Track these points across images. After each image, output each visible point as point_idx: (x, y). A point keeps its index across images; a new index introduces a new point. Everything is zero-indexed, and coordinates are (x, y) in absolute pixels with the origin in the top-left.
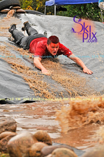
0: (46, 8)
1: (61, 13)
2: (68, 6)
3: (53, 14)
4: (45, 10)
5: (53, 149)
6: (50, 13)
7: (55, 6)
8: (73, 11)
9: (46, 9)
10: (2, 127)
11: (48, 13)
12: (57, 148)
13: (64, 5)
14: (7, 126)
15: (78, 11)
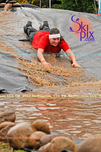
1: (55, 6)
3: (48, 7)
6: (45, 6)
8: (67, 4)
9: (41, 3)
10: (2, 117)
11: (43, 7)
12: (55, 136)
14: (7, 117)
15: (73, 3)
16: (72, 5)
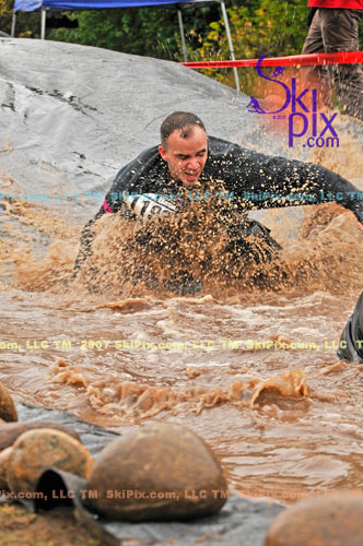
0: (17, 19)
1: (60, 33)
2: (84, 13)
4: (13, 24)
5: (18, 433)
6: (29, 33)
7: (44, 13)
8: (97, 30)
9: (17, 23)
11: (22, 34)
12: (29, 428)
13: (72, 11)
15: (113, 28)
16: (111, 33)
